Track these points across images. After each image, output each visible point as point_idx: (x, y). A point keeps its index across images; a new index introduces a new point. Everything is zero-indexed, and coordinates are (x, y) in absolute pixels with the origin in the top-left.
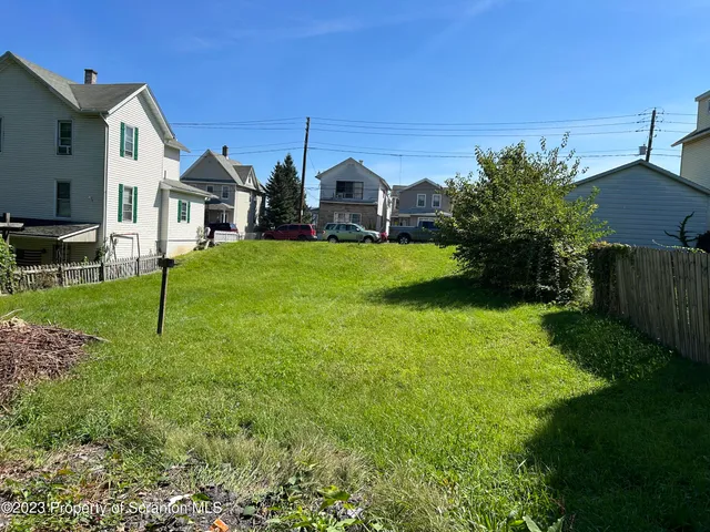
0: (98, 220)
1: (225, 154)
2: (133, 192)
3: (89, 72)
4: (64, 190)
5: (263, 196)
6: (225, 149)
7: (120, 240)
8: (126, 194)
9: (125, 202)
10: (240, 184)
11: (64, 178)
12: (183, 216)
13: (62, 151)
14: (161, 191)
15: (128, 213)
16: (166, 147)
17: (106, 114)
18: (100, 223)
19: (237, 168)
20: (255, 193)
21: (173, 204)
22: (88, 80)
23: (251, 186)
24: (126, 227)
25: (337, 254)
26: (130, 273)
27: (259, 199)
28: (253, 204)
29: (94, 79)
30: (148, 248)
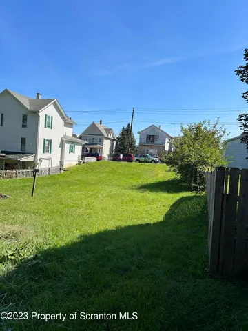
0: (34, 153)
1: (101, 123)
2: (50, 141)
3: (38, 94)
4: (23, 141)
5: (117, 141)
6: (101, 121)
7: (43, 160)
8: (47, 142)
9: (46, 145)
10: (106, 136)
11: (23, 137)
12: (72, 151)
13: (23, 126)
14: (62, 141)
15: (48, 149)
16: (65, 123)
17: (39, 112)
18: (35, 154)
19: (105, 130)
20: (113, 140)
21: (67, 146)
22: (37, 98)
23: (111, 137)
24: (47, 155)
25: (134, 168)
26: (46, 174)
27: (115, 143)
28: (112, 145)
29: (40, 97)
30: (56, 163)
